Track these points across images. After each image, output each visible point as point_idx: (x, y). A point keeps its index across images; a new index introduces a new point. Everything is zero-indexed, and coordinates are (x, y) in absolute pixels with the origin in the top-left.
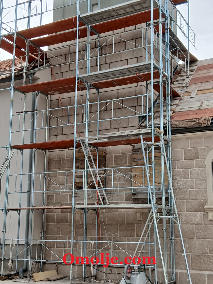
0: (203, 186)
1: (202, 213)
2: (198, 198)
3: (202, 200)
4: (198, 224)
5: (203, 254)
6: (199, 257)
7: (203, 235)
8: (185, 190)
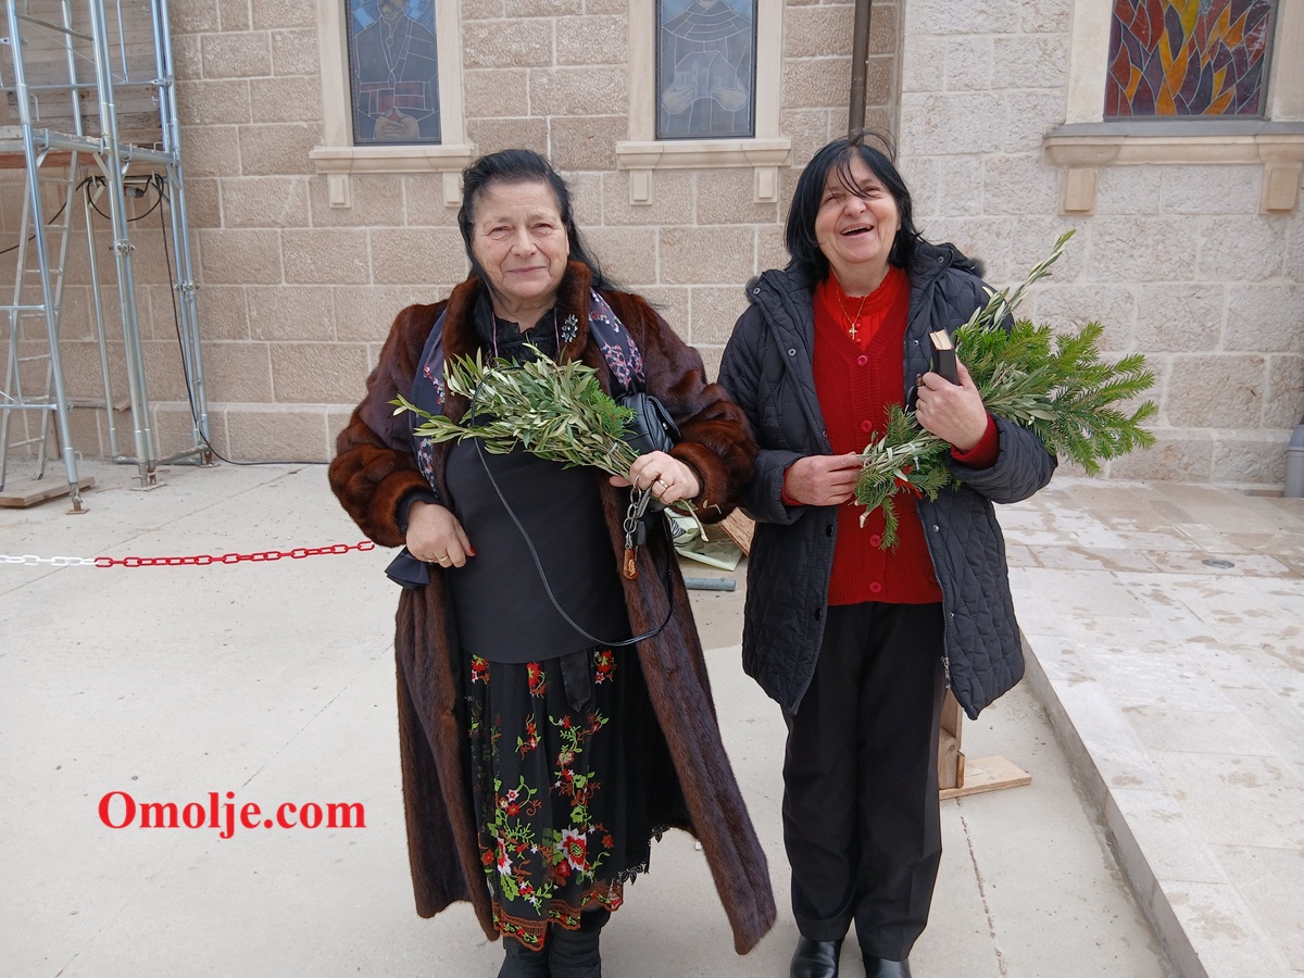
0: (304, 63)
1: (307, 178)
2: (286, 115)
3: (305, 125)
4: (291, 225)
5: (315, 342)
6: (300, 352)
7: (312, 267)
8: (234, 79)
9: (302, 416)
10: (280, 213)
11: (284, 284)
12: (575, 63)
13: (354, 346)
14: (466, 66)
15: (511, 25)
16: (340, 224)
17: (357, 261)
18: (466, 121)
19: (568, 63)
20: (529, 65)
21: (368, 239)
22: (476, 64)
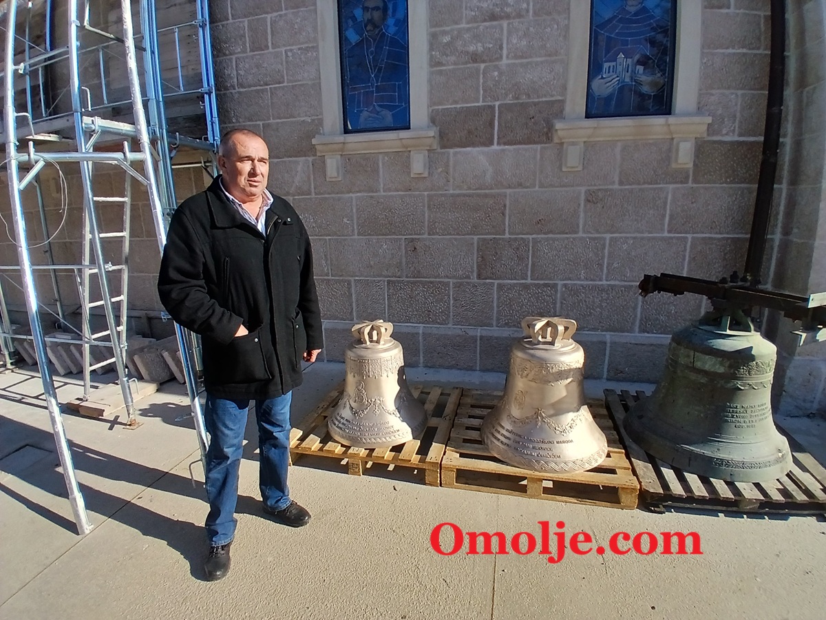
0: (308, 71)
1: (310, 159)
2: (295, 113)
3: (309, 120)
4: (299, 195)
7: (314, 225)
8: (259, 88)
10: (292, 186)
12: (522, 57)
13: (342, 280)
14: (431, 66)
15: (468, 30)
16: (333, 192)
17: (345, 220)
18: (431, 109)
19: (516, 57)
20: (484, 62)
21: (354, 203)
22: (439, 64)
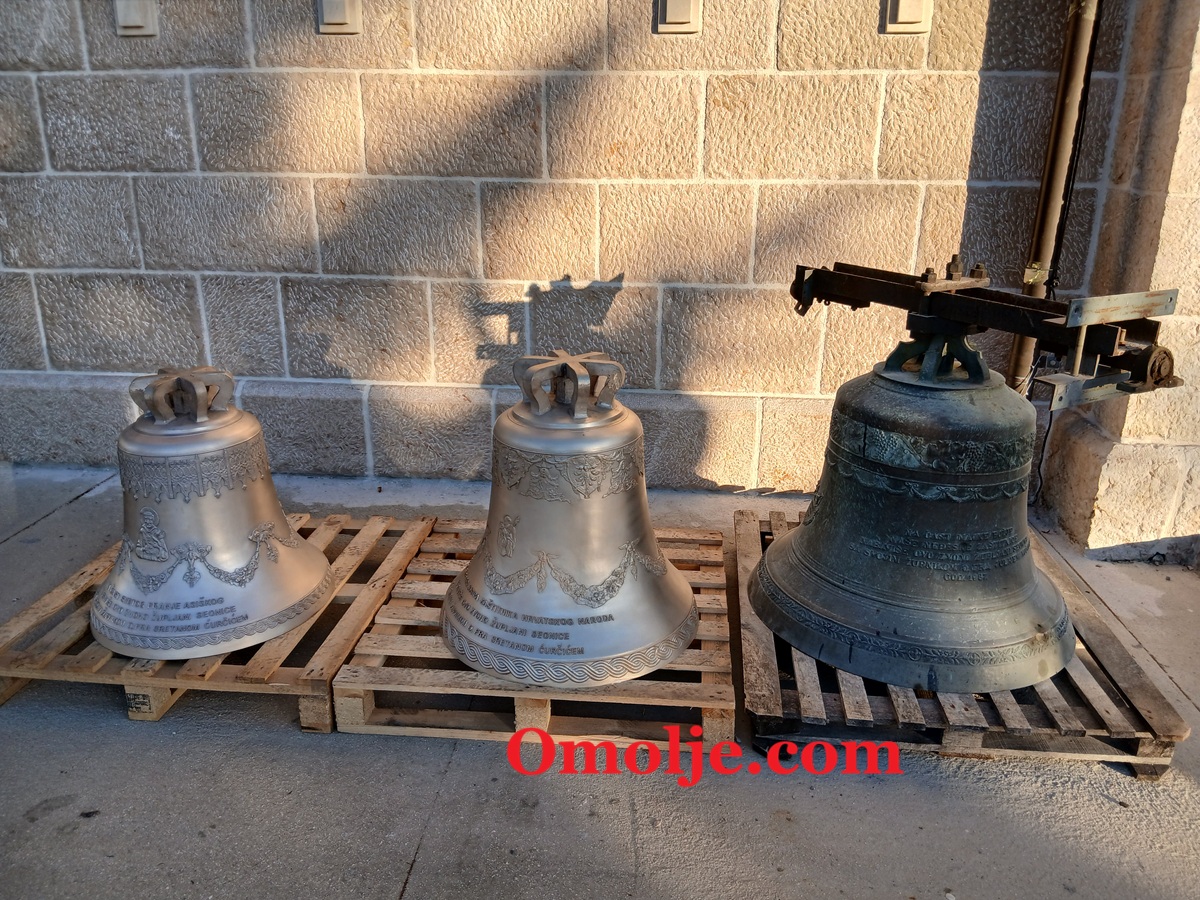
9: (93, 395)
10: (31, 45)
11: (49, 171)
13: (172, 278)
16: (138, 65)
17: (170, 132)
21: (188, 93)
